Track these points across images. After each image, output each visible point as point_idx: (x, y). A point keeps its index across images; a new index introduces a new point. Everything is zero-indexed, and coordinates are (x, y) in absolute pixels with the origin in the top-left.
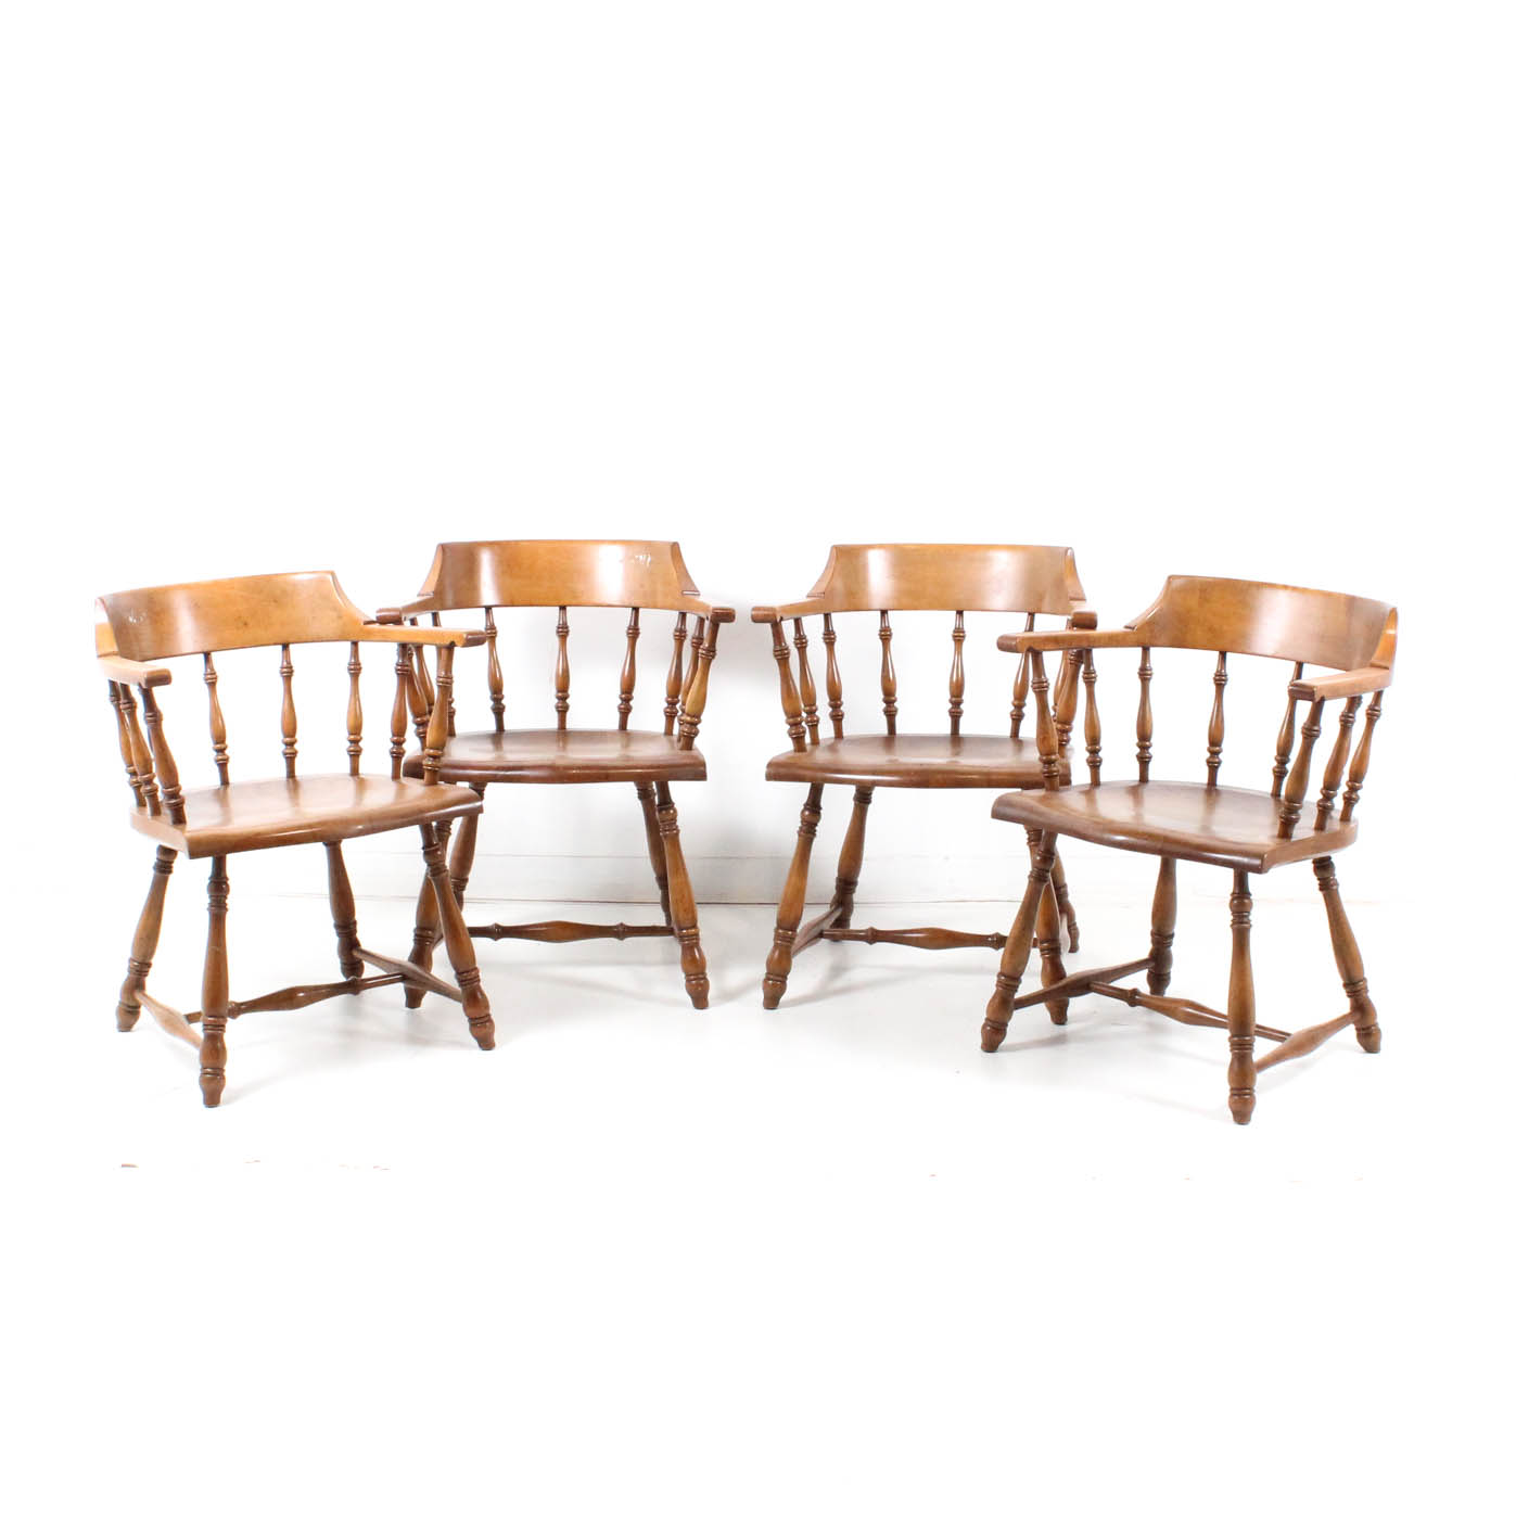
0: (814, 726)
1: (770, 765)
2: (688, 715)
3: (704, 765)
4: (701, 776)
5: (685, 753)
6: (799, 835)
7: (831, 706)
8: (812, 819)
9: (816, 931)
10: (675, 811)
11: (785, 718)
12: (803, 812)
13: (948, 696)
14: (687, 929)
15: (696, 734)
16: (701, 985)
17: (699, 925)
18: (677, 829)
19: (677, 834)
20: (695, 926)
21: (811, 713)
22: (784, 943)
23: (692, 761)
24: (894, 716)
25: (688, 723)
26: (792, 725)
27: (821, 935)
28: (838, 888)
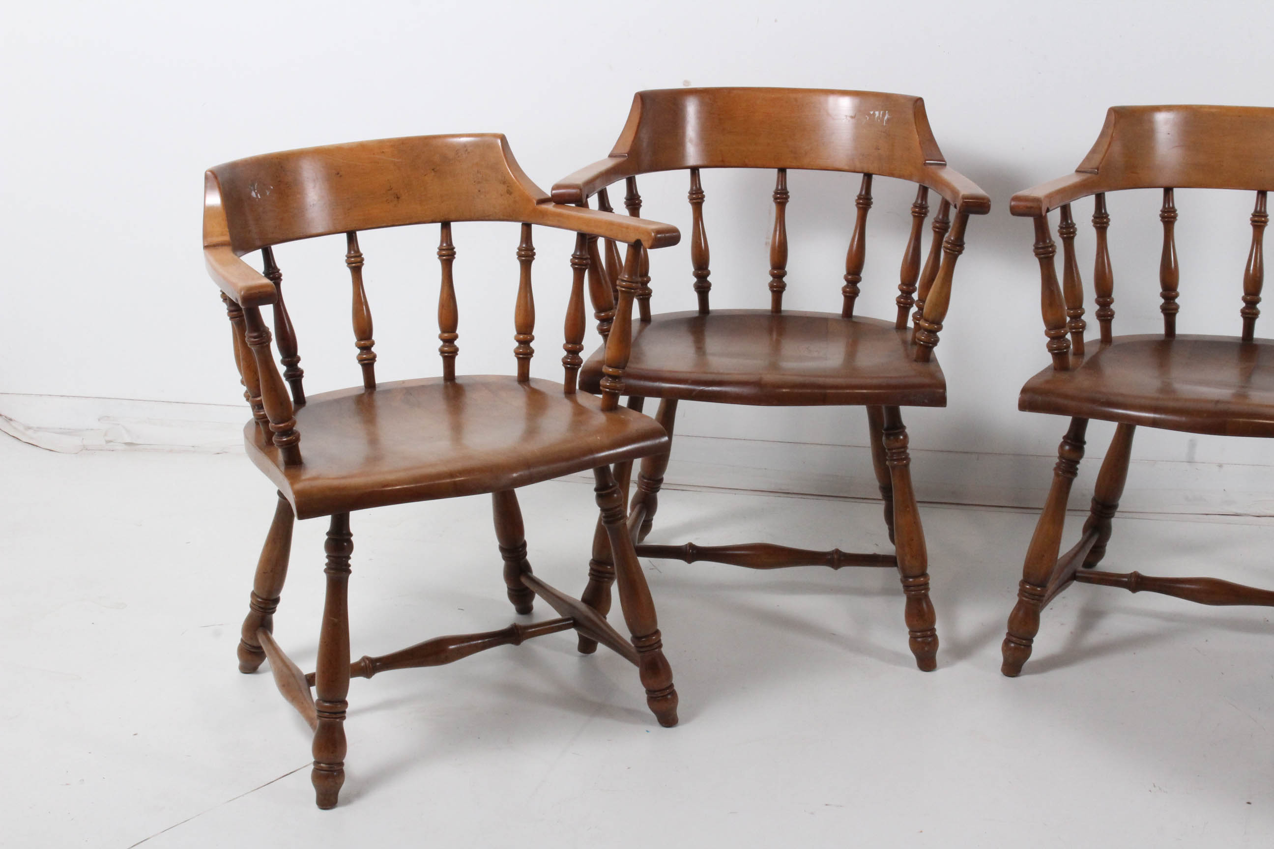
0: (1078, 335)
1: (1024, 391)
2: (926, 320)
3: (943, 386)
4: (940, 400)
5: (919, 366)
6: (1057, 475)
7: (1098, 302)
8: (1073, 456)
9: (1068, 571)
10: (906, 436)
11: (1043, 328)
12: (1062, 446)
13: (1242, 293)
14: (914, 577)
15: (935, 343)
16: (929, 643)
17: (929, 571)
18: (907, 458)
19: (907, 466)
20: (924, 574)
21: (1077, 317)
22: (1032, 602)
23: (926, 381)
24: (1174, 315)
25: (926, 330)
26: (1053, 338)
27: (1074, 577)
28: (1093, 510)
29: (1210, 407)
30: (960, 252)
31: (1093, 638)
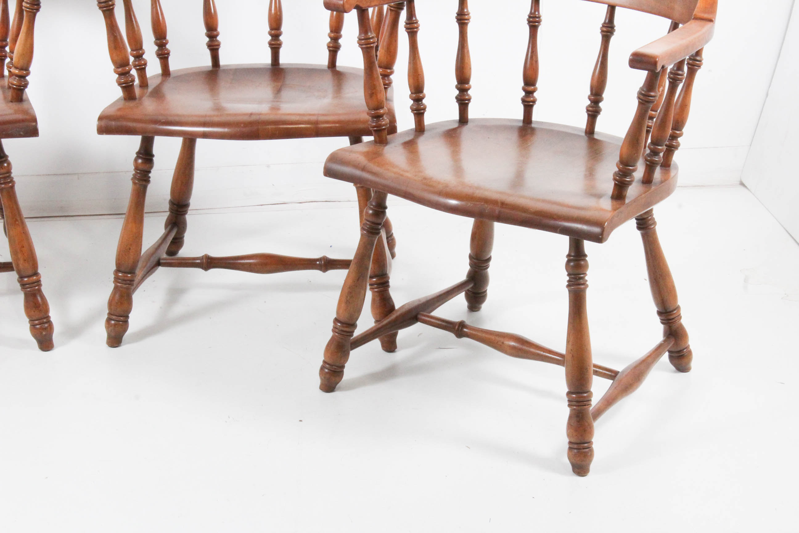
0: (142, 70)
1: (100, 118)
2: (16, 68)
3: (35, 120)
4: (33, 132)
5: (15, 106)
6: (134, 183)
7: (156, 44)
8: (145, 167)
9: (154, 260)
10: (9, 164)
11: (112, 67)
12: (136, 160)
13: (268, 29)
14: (29, 277)
15: (26, 86)
16: (45, 329)
17: (40, 271)
18: (12, 181)
19: (12, 187)
20: (36, 274)
21: (139, 57)
22: (125, 286)
23: (20, 116)
24: (217, 50)
25: (17, 76)
26: (121, 74)
27: (159, 263)
28: (171, 210)
29: (246, 119)
30: (38, 10)
31: (179, 309)
